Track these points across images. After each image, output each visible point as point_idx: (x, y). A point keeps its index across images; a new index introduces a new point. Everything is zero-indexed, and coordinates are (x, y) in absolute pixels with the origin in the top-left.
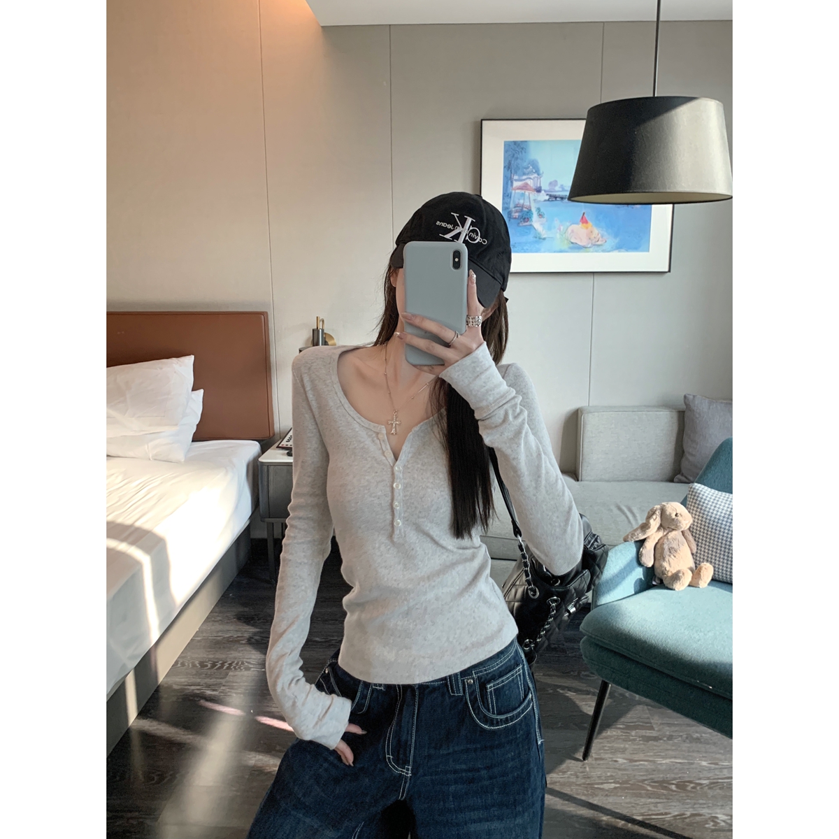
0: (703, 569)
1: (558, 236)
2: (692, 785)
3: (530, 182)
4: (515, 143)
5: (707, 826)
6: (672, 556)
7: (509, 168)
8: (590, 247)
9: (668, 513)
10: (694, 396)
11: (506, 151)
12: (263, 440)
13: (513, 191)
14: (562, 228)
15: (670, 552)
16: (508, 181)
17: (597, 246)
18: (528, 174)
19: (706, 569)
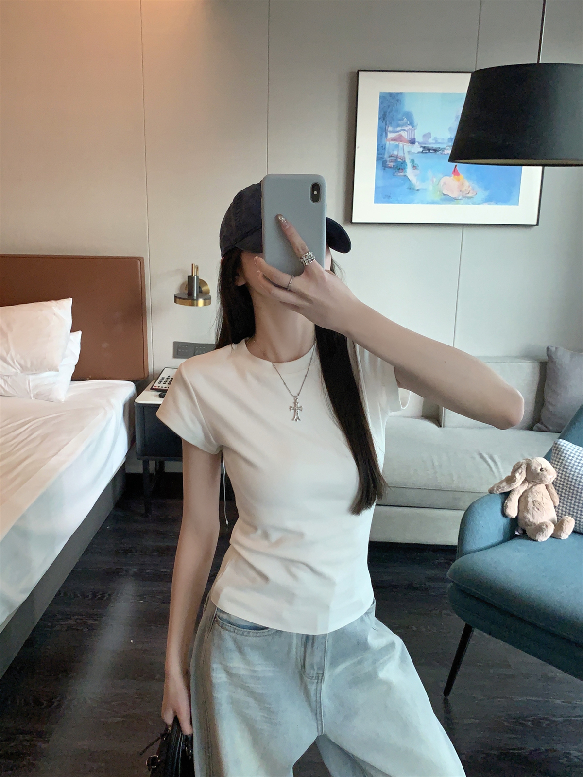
0: (566, 521)
1: (431, 188)
2: (546, 722)
3: (404, 134)
4: (391, 94)
6: (536, 509)
7: (384, 119)
8: (460, 199)
9: (533, 468)
10: (557, 349)
11: (381, 103)
12: (137, 381)
13: (388, 142)
14: (435, 180)
15: (534, 505)
16: (382, 132)
17: (468, 198)
18: (402, 126)
19: (568, 521)
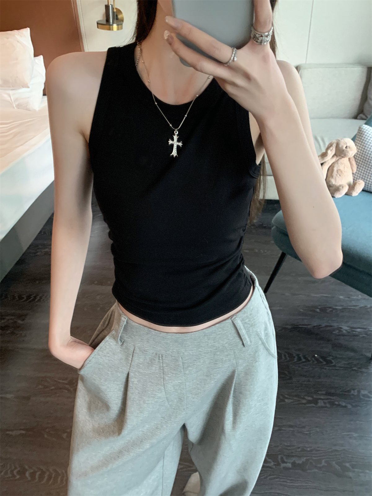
0: (357, 184)
2: (331, 309)
5: (334, 332)
9: (340, 146)
19: (359, 184)
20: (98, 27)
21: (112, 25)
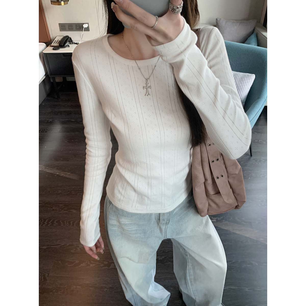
10: (220, 19)
12: (47, 43)
20: (52, 4)
21: (61, 2)
